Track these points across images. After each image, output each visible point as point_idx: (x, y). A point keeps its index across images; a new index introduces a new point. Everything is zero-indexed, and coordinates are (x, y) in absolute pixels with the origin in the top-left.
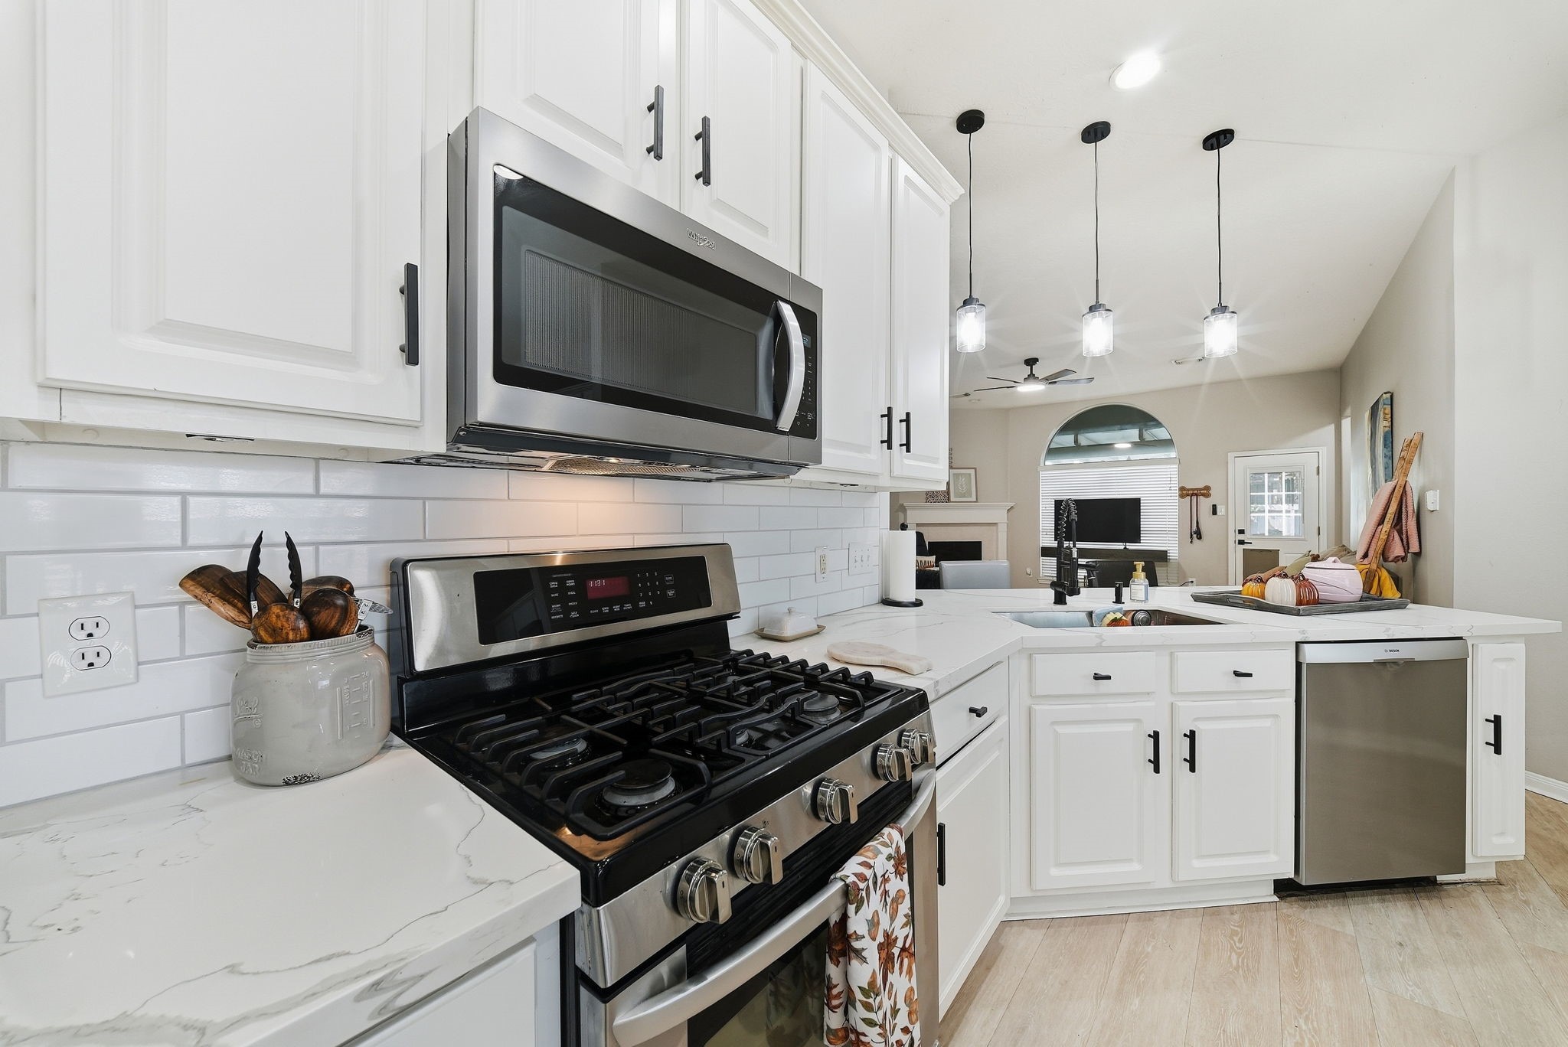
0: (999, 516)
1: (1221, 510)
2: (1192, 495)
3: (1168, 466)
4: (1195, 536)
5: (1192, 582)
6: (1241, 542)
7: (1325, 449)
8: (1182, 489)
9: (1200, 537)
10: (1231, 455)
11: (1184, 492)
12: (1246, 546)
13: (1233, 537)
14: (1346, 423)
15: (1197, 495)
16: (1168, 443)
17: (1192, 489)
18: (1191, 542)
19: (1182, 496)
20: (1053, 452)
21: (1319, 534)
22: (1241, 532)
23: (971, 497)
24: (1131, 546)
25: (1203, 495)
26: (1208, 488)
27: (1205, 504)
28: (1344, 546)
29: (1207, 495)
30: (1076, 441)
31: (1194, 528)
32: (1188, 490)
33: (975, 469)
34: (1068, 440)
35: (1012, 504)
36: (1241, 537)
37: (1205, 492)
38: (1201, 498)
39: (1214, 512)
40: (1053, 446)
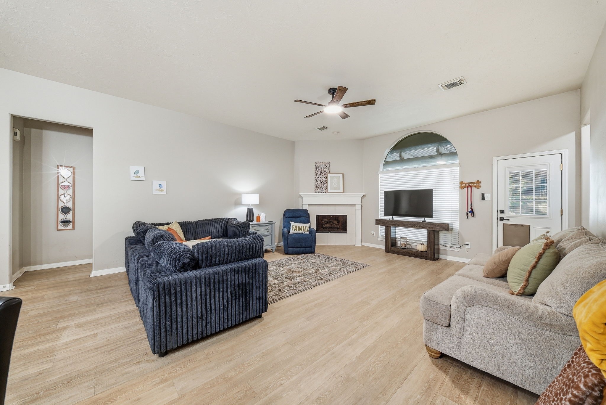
0: (357, 201)
1: (487, 197)
2: (468, 187)
3: (453, 168)
4: (470, 214)
5: (468, 245)
6: (502, 219)
7: (567, 151)
8: (462, 183)
9: (473, 215)
10: (495, 160)
11: (463, 185)
12: (505, 222)
13: (496, 215)
14: (586, 131)
15: (471, 187)
16: (453, 154)
17: (469, 183)
18: (467, 218)
19: (462, 188)
20: (387, 163)
21: (562, 214)
22: (502, 212)
23: (340, 190)
24: (428, 220)
25: (475, 187)
26: (478, 182)
27: (477, 193)
28: (584, 229)
29: (478, 187)
30: (400, 156)
31: (469, 209)
32: (466, 183)
33: (343, 174)
34: (396, 156)
35: (364, 194)
36: (502, 215)
37: (478, 185)
38: (474, 189)
39: (483, 198)
40: (388, 159)
